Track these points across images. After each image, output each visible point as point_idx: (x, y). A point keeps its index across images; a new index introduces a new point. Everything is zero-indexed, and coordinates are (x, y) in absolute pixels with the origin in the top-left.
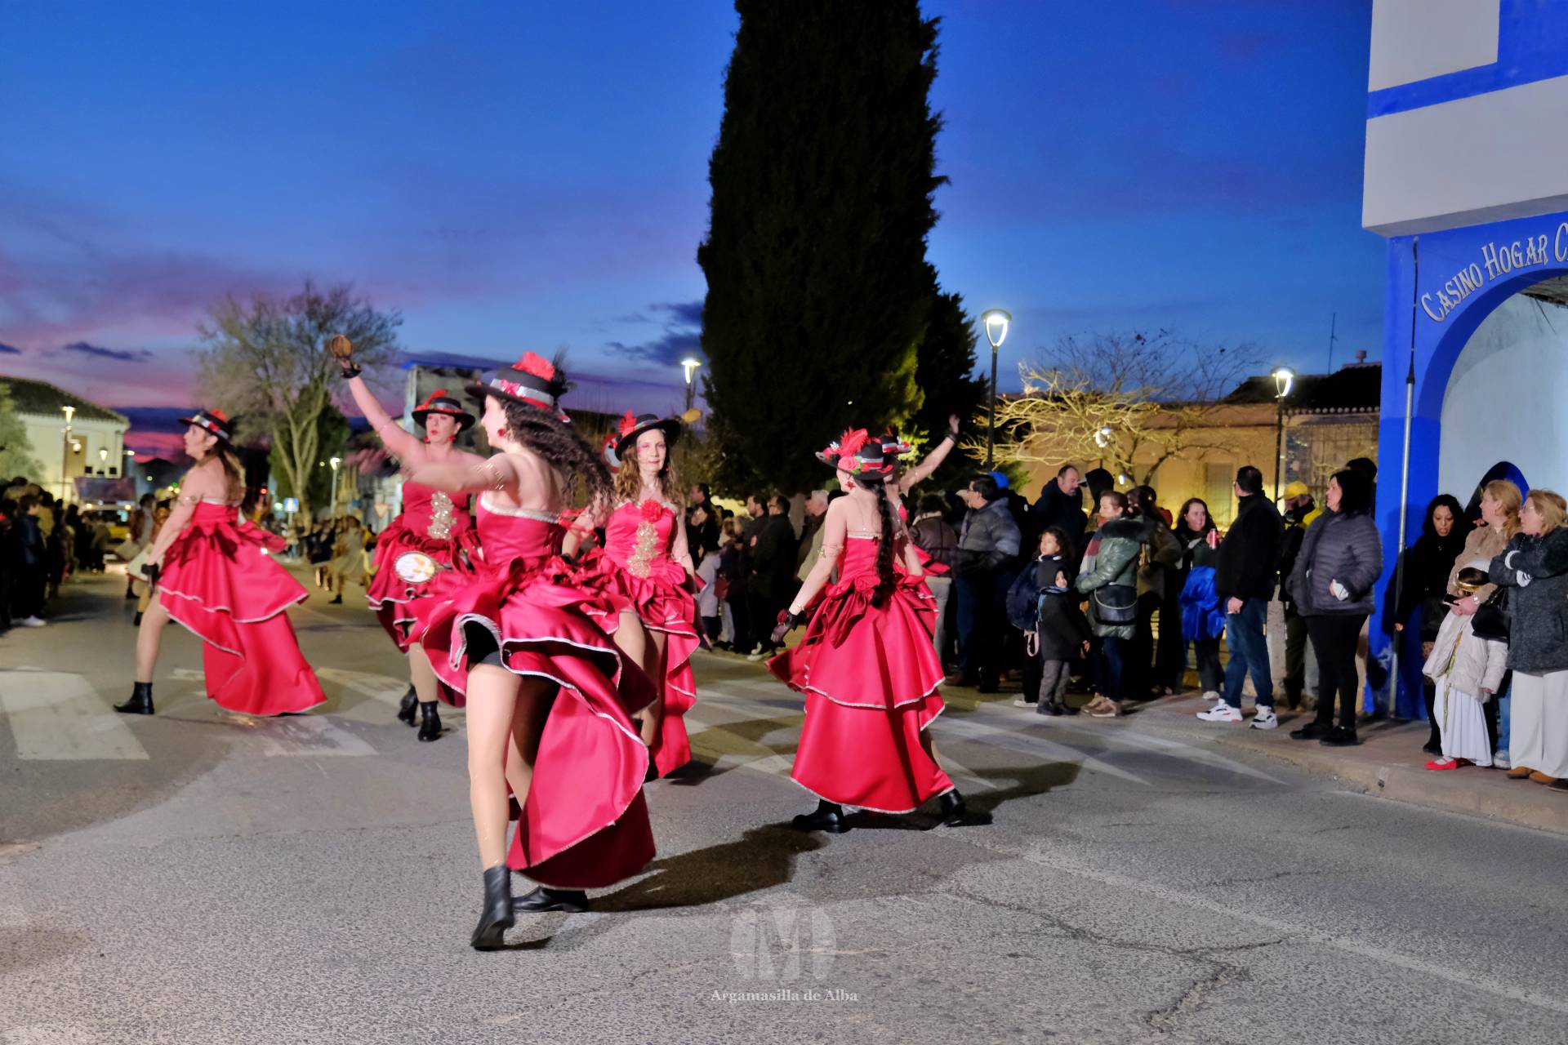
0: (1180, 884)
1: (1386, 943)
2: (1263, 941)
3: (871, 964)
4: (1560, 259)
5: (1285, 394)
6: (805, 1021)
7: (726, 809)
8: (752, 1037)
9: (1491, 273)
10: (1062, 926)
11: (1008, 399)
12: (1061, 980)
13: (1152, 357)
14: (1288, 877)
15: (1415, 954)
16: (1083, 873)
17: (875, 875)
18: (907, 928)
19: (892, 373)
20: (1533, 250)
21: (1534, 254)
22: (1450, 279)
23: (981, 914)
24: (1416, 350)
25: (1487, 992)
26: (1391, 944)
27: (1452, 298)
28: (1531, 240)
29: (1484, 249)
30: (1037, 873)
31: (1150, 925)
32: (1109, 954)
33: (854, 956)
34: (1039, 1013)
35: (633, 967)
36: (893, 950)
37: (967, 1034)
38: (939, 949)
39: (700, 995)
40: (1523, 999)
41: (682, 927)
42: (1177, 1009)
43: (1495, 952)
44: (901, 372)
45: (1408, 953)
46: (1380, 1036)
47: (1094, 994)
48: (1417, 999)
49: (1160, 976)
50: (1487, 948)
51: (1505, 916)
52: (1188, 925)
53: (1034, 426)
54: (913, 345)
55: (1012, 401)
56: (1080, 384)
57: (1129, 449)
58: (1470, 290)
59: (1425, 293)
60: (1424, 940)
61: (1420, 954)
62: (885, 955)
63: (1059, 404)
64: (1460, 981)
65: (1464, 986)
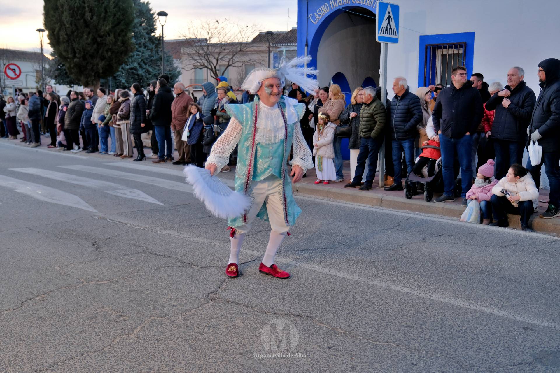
0: (224, 240)
1: (289, 256)
2: (250, 261)
4: (354, 2)
6: (87, 313)
7: (61, 225)
8: (67, 322)
9: (332, 7)
10: (182, 262)
12: (179, 284)
13: (222, 29)
14: (261, 233)
16: (191, 239)
17: (116, 248)
18: (126, 270)
21: (345, 0)
22: (319, 8)
23: (154, 260)
24: (308, 34)
25: (318, 271)
26: (291, 256)
27: (319, 15)
30: (175, 241)
31: (212, 258)
32: (197, 272)
33: (107, 284)
34: (171, 298)
35: (22, 298)
37: (145, 310)
38: (138, 277)
39: (48, 307)
40: (328, 273)
41: (42, 279)
42: (218, 291)
46: (283, 293)
47: (190, 288)
49: (213, 279)
52: (225, 257)
58: (325, 13)
59: (310, 13)
64: (310, 268)
65: (311, 270)
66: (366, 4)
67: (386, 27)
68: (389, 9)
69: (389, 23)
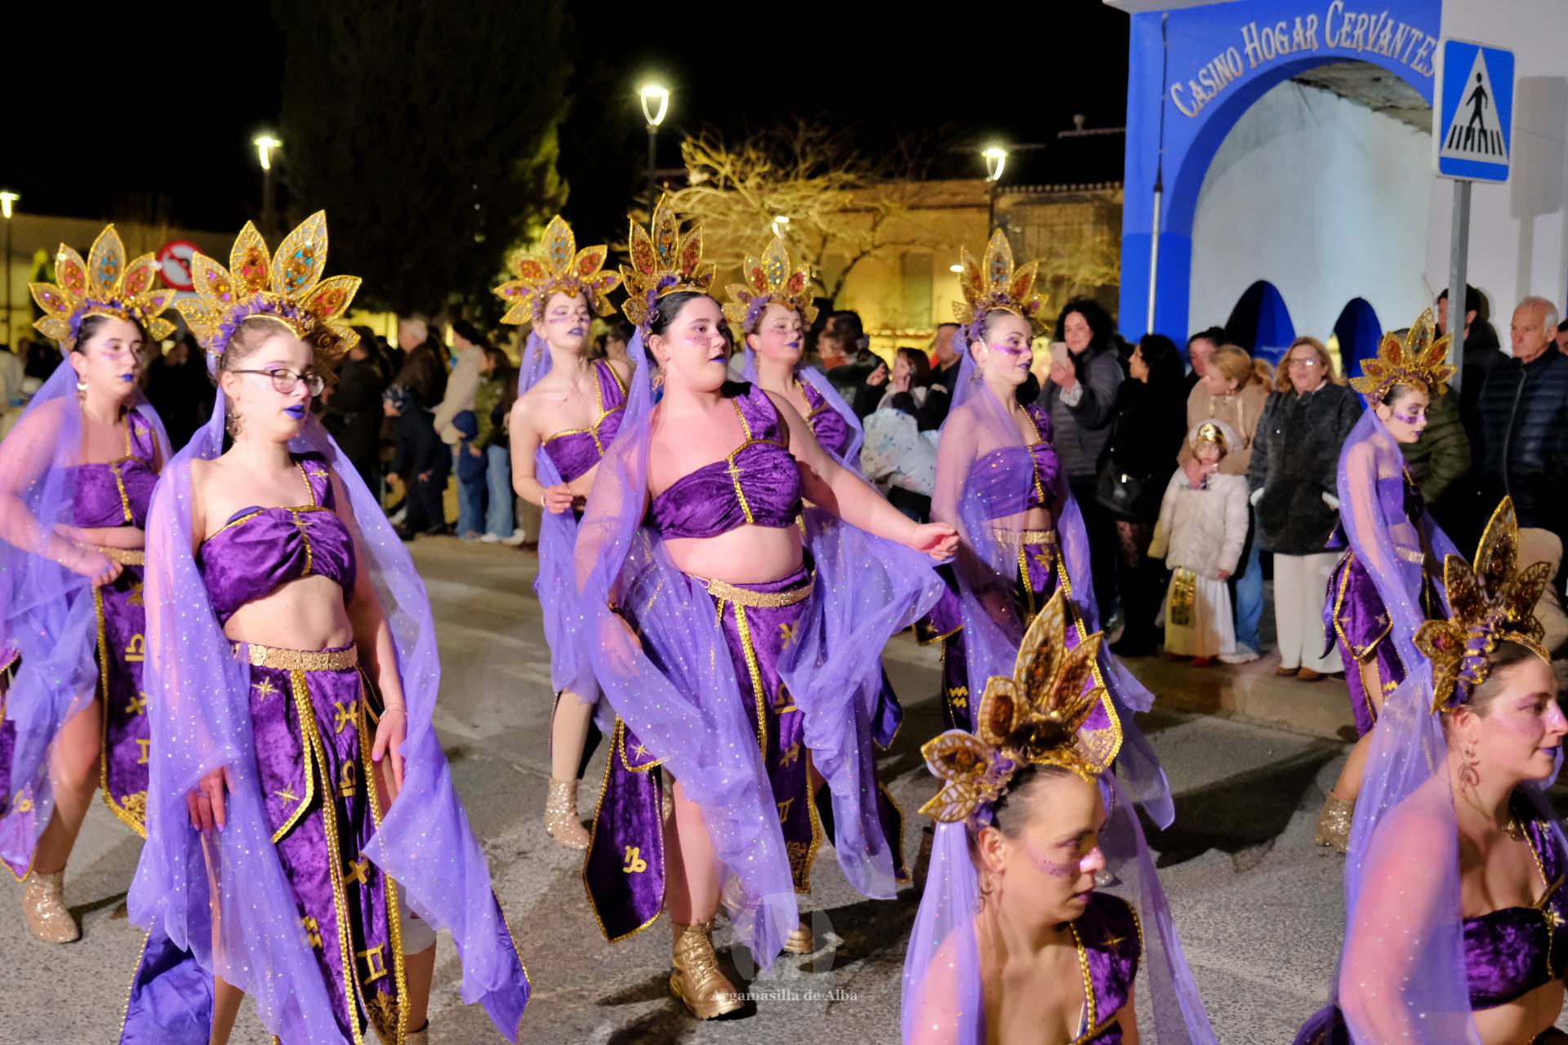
3: (567, 1012)
4: (1331, 45)
5: (997, 176)
9: (1252, 60)
11: (670, 188)
12: (801, 1018)
15: (1203, 943)
19: (527, 161)
20: (1301, 32)
21: (1301, 38)
22: (1204, 65)
24: (1164, 151)
25: (1292, 995)
27: (1207, 89)
28: (1298, 20)
29: (1244, 30)
33: (544, 1001)
36: (591, 987)
43: (1291, 931)
44: (539, 159)
45: (1196, 943)
47: (842, 1037)
48: (1215, 1012)
50: (1281, 925)
51: (1294, 873)
53: (703, 221)
54: (553, 124)
55: (675, 190)
56: (758, 169)
57: (818, 250)
58: (1227, 79)
59: (1175, 83)
60: (1210, 920)
61: (1209, 942)
62: (582, 997)
63: (733, 194)
64: (1259, 980)
65: (1263, 987)
66: (1376, 50)
67: (1466, 124)
68: (1479, 65)
69: (1477, 113)
